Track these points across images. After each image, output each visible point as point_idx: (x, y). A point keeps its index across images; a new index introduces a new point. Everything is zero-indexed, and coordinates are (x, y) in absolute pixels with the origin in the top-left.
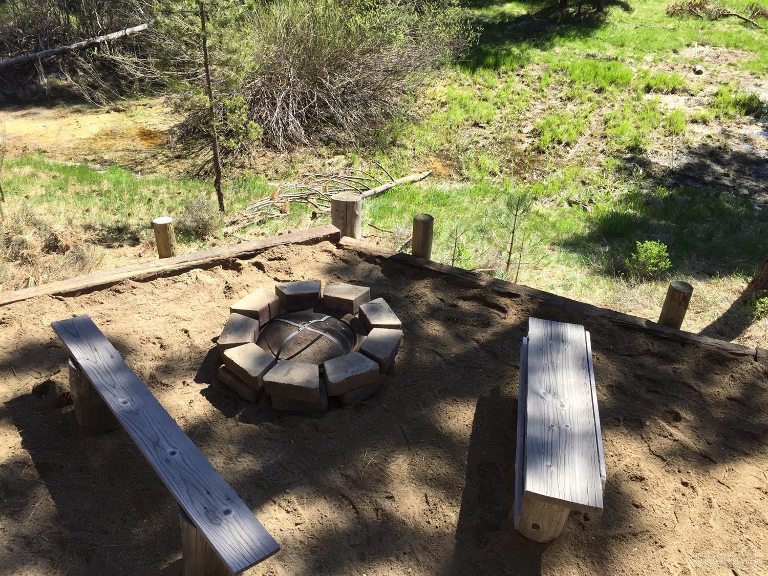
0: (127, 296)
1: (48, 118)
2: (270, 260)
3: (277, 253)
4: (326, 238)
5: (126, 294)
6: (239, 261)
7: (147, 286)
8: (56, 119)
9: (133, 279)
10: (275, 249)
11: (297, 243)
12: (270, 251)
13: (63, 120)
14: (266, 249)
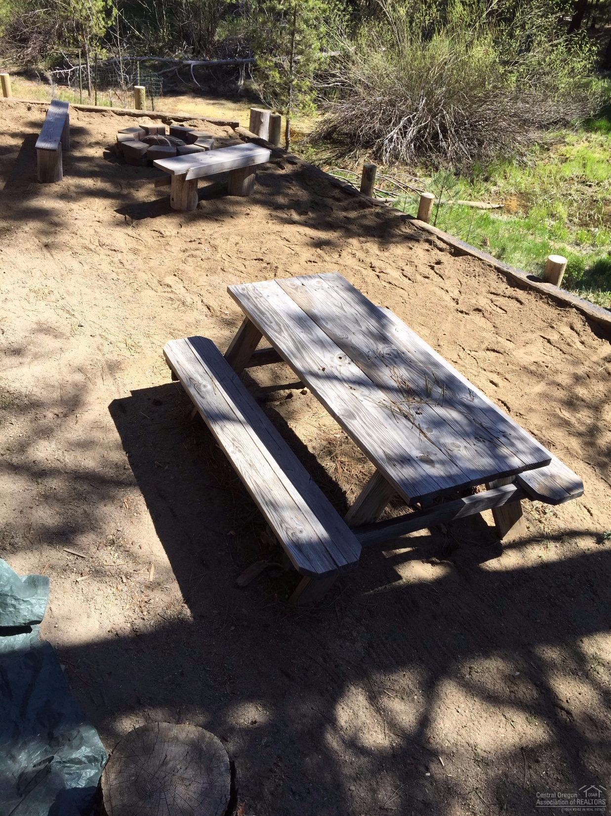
0: (107, 119)
1: (230, 109)
2: (190, 126)
3: (195, 122)
4: (229, 124)
5: (107, 118)
6: (173, 121)
7: (120, 118)
8: (234, 110)
9: (113, 111)
10: (195, 121)
11: (210, 122)
12: (192, 121)
13: (240, 112)
14: (190, 119)
